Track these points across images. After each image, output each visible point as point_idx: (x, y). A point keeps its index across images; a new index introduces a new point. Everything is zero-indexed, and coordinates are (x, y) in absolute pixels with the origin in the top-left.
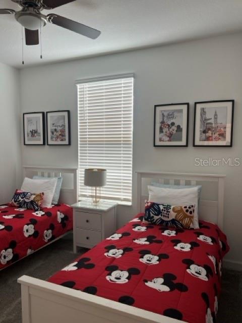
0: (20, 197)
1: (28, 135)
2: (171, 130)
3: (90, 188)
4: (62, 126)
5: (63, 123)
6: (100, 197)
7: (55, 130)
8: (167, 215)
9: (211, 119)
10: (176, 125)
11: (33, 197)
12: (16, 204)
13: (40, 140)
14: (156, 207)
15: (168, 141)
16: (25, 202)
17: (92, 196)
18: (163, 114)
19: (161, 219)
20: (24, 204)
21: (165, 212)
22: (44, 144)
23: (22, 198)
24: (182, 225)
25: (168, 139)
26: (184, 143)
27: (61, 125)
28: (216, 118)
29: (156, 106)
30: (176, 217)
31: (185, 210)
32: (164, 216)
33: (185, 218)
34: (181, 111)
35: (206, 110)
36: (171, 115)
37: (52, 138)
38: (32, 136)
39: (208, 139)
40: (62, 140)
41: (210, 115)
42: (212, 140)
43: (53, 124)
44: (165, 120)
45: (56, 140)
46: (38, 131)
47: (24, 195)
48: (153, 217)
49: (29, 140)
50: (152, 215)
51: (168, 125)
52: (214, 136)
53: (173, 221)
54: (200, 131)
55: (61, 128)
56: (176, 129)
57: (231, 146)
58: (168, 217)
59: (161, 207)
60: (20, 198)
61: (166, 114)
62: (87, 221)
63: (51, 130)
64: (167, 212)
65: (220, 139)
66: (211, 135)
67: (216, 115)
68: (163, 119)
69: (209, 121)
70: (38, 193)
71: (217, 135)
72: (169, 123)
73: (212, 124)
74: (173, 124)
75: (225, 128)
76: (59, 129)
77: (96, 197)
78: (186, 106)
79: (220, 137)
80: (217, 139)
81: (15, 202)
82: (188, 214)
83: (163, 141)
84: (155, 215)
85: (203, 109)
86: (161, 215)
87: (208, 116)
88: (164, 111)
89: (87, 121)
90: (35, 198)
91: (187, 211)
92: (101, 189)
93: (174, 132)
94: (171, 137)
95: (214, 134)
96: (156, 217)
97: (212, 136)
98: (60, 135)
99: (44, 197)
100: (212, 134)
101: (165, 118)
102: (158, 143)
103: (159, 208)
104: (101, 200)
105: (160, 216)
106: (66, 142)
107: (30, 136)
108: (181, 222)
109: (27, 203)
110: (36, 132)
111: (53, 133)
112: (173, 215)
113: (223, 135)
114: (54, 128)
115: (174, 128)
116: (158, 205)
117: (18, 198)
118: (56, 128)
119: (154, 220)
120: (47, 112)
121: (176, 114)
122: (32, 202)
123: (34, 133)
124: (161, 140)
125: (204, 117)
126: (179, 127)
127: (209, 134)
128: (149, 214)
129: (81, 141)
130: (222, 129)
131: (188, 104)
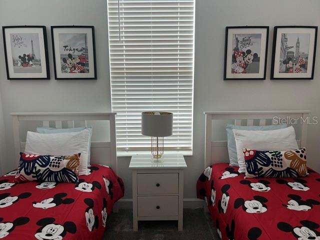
0: (36, 165)
1: (15, 63)
2: (246, 59)
3: (150, 138)
4: (81, 50)
5: (84, 47)
6: (163, 149)
7: (70, 56)
8: (280, 164)
9: (293, 47)
10: (253, 53)
11: (64, 163)
12: (30, 178)
13: (40, 71)
14: (262, 155)
15: (242, 73)
16: (51, 172)
17: (152, 149)
18: (237, 39)
19: (273, 169)
20: (49, 176)
21: (277, 161)
22: (48, 78)
23: (43, 166)
24: (297, 174)
25: (242, 70)
26: (260, 75)
27: (79, 50)
28: (298, 47)
29: (227, 28)
30: (291, 164)
31: (298, 155)
32: (276, 165)
33: (301, 165)
34: (259, 36)
35: (287, 37)
36: (247, 40)
37: (63, 68)
38: (22, 64)
39: (288, 70)
40: (82, 72)
41: (291, 43)
42: (292, 72)
43: (65, 47)
44: (239, 46)
45: (71, 72)
46: (37, 57)
47: (45, 160)
48: (262, 168)
49: (15, 71)
50: (259, 166)
51: (243, 53)
52: (294, 68)
53: (288, 170)
54: (280, 61)
55: (80, 53)
56: (252, 58)
57: (312, 78)
58: (282, 166)
59: (270, 156)
60: (38, 168)
61: (240, 39)
62: (158, 185)
63: (61, 55)
64: (279, 160)
65: (301, 70)
66: (292, 66)
67: (298, 43)
68: (237, 46)
69: (290, 50)
70: (72, 155)
71: (298, 66)
72: (245, 50)
73: (293, 53)
74: (249, 52)
75: (307, 58)
76: (77, 53)
77: (157, 149)
78: (265, 30)
79: (302, 69)
80: (298, 71)
81: (28, 174)
82: (303, 159)
83: (236, 73)
84: (264, 165)
85: (284, 35)
86: (272, 165)
87: (289, 44)
88: (239, 35)
89: (124, 44)
90: (68, 164)
91: (301, 156)
92: (165, 138)
93: (251, 62)
94: (246, 67)
95: (296, 65)
96: (265, 169)
97: (292, 68)
98: (78, 63)
99: (80, 158)
100: (293, 65)
101: (240, 45)
102: (229, 75)
103: (266, 156)
104: (165, 153)
105: (270, 166)
106: (91, 74)
107: (20, 64)
108: (297, 170)
109: (56, 173)
110: (31, 58)
111: (65, 60)
112: (287, 163)
113: (304, 66)
114: (68, 52)
115: (251, 57)
116: (263, 152)
117: (34, 167)
118: (71, 52)
119: (263, 171)
120: (52, 27)
121: (252, 40)
122: (65, 171)
123: (26, 60)
124: (233, 71)
126: (256, 55)
127: (290, 64)
128: (256, 166)
129: (113, 73)
130: (304, 59)
131: (268, 28)
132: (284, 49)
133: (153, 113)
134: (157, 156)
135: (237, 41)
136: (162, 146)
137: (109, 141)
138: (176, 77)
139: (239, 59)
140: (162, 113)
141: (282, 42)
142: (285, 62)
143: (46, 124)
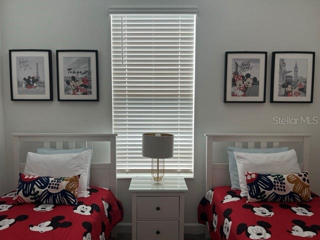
0: (35, 186)
1: (19, 85)
2: (246, 83)
3: (150, 160)
4: (85, 73)
5: (87, 70)
6: (164, 171)
7: (73, 78)
8: (283, 188)
9: (291, 71)
10: (252, 77)
11: (63, 185)
12: (28, 199)
13: (44, 93)
14: (264, 179)
15: (243, 96)
16: (50, 194)
17: (152, 171)
18: (236, 63)
19: (276, 194)
20: (47, 198)
21: (279, 184)
22: (51, 99)
23: (41, 187)
24: (301, 198)
25: (242, 93)
26: (260, 98)
27: (83, 72)
28: (296, 71)
29: (227, 53)
30: (294, 188)
31: (301, 179)
32: (279, 189)
33: (304, 189)
34: (258, 61)
35: (285, 62)
36: (246, 65)
37: (66, 90)
38: (26, 86)
39: (287, 94)
40: (84, 94)
41: (289, 67)
42: (291, 96)
43: (69, 69)
44: (238, 70)
45: (74, 94)
46: (41, 79)
47: (44, 182)
48: (264, 192)
49: (19, 93)
50: (262, 190)
51: (243, 77)
52: (294, 91)
53: (291, 194)
54: (279, 85)
55: (83, 76)
56: (251, 81)
57: (311, 102)
58: (285, 191)
59: (272, 179)
60: (37, 189)
61: (240, 63)
62: (158, 209)
63: (65, 77)
64: (281, 183)
65: (300, 94)
66: (290, 90)
67: (296, 67)
68: (237, 70)
69: (288, 74)
70: (71, 176)
71: (297, 90)
72: (244, 74)
73: (292, 77)
74: (248, 76)
75: (306, 82)
76: (80, 76)
77: (158, 171)
78: (264, 55)
79: (300, 92)
80: (296, 94)
81: (26, 195)
82: (306, 183)
83: (236, 96)
84: (267, 189)
85: (282, 60)
86: (275, 189)
87: (287, 68)
88: (238, 59)
89: (126, 67)
90: (68, 185)
91: (304, 180)
92: (165, 160)
93: (250, 85)
94: (245, 91)
95: (295, 88)
96: (268, 193)
97: (291, 92)
98: (81, 86)
99: (80, 180)
100: (292, 88)
101: (239, 69)
102: (229, 98)
103: (269, 180)
104: (166, 175)
105: (273, 190)
106: (93, 96)
107: (24, 85)
108: (300, 195)
109: (55, 196)
110: (36, 80)
111: (68, 83)
112: (290, 188)
113: (303, 90)
114: (72, 75)
115: (250, 80)
116: (265, 176)
117: (32, 188)
118: (75, 75)
119: (265, 195)
120: (58, 51)
121: (252, 64)
122: (64, 193)
123: (30, 82)
124: (233, 95)
125: (283, 69)
126: (255, 79)
127: (289, 88)
128: (258, 190)
129: (115, 95)
130: (302, 83)
131: (266, 53)
132: (283, 73)
133: (154, 134)
134: (158, 179)
135: (237, 65)
136: (162, 168)
137: (109, 162)
138: (177, 100)
139: (239, 82)
140: (163, 135)
141: (280, 66)
142: (284, 86)
143: (47, 144)
